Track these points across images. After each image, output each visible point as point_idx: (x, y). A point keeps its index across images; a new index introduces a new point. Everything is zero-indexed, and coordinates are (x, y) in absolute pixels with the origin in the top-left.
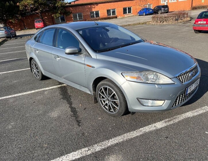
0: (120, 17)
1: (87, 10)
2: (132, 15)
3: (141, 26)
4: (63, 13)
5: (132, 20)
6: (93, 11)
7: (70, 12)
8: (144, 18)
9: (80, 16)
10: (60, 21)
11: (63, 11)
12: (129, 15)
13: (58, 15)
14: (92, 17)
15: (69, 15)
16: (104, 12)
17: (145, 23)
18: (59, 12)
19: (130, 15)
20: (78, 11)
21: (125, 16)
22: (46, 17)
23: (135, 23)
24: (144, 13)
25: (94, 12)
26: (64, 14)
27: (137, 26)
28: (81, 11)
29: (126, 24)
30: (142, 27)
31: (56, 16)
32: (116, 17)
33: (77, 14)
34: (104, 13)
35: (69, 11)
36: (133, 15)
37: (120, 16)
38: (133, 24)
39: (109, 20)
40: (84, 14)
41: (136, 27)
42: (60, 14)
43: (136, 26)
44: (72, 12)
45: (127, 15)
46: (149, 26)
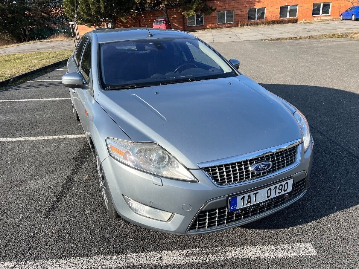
0: (304, 21)
1: (244, 5)
2: (329, 18)
3: (333, 41)
4: (200, 10)
5: (324, 27)
6: (255, 7)
7: (214, 8)
8: (350, 25)
9: (230, 16)
10: (195, 22)
11: (201, 6)
12: (322, 18)
13: (192, 13)
14: (250, 18)
15: (210, 13)
16: (274, 10)
17: (344, 36)
18: (195, 7)
19: (326, 17)
20: (227, 7)
21: (316, 19)
22: (175, 16)
23: (323, 34)
24: (353, 16)
25: (257, 10)
26: (202, 11)
27: (327, 39)
28: (232, 7)
29: (306, 35)
30: (334, 43)
31: (188, 15)
32: (296, 21)
33: (225, 12)
34: (273, 12)
35: (212, 7)
36: (332, 18)
37: (304, 19)
38: (319, 36)
39: (279, 25)
40: (237, 13)
41: (323, 42)
42: (195, 11)
43: (323, 40)
44: (218, 8)
45: (319, 18)
46: (349, 42)
